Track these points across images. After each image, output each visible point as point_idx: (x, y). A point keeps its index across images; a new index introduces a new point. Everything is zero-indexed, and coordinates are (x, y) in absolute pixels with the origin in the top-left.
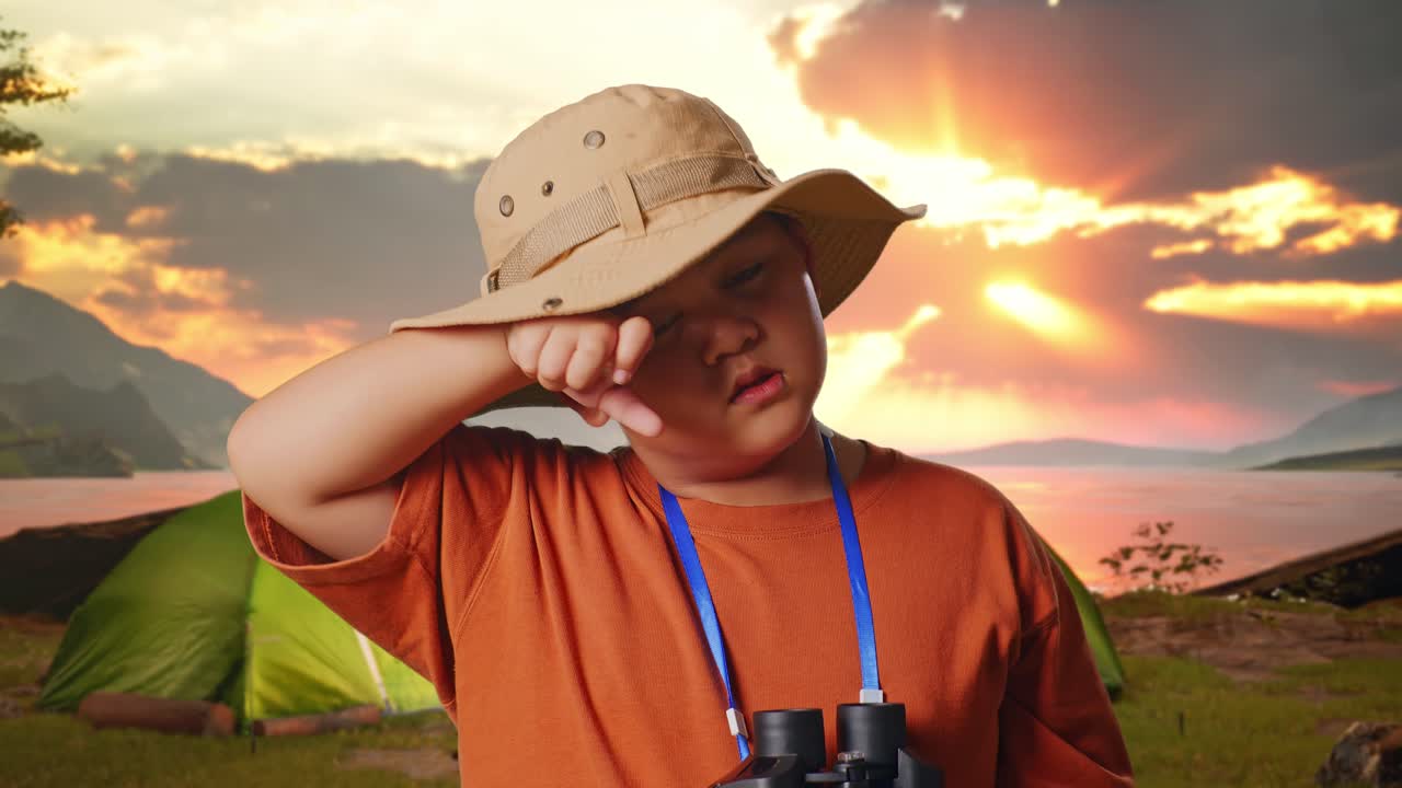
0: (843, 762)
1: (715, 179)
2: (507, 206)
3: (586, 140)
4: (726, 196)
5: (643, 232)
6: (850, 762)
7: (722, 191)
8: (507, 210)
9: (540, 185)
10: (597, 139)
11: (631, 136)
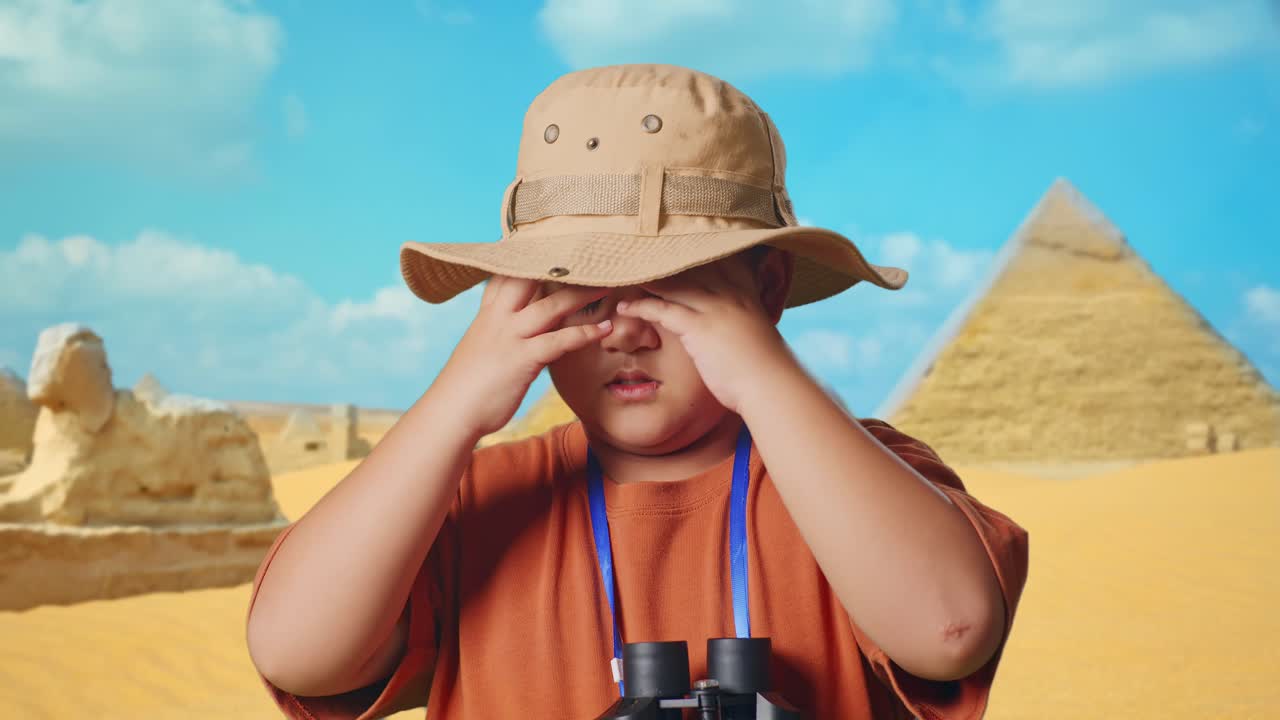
0: (699, 689)
1: (735, 207)
2: (552, 134)
3: (646, 121)
4: (736, 226)
5: (656, 234)
6: (706, 689)
7: (736, 219)
8: (551, 137)
9: (588, 137)
10: (654, 124)
11: (684, 136)
